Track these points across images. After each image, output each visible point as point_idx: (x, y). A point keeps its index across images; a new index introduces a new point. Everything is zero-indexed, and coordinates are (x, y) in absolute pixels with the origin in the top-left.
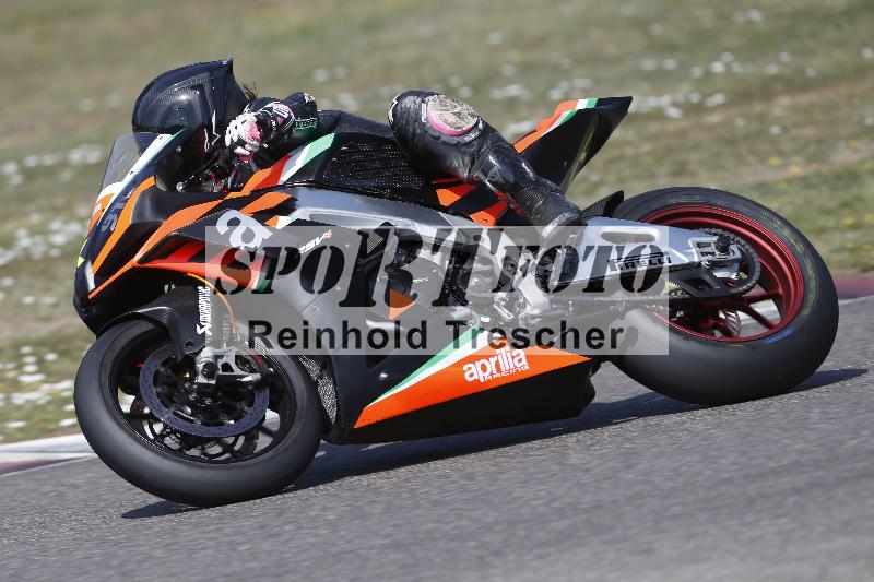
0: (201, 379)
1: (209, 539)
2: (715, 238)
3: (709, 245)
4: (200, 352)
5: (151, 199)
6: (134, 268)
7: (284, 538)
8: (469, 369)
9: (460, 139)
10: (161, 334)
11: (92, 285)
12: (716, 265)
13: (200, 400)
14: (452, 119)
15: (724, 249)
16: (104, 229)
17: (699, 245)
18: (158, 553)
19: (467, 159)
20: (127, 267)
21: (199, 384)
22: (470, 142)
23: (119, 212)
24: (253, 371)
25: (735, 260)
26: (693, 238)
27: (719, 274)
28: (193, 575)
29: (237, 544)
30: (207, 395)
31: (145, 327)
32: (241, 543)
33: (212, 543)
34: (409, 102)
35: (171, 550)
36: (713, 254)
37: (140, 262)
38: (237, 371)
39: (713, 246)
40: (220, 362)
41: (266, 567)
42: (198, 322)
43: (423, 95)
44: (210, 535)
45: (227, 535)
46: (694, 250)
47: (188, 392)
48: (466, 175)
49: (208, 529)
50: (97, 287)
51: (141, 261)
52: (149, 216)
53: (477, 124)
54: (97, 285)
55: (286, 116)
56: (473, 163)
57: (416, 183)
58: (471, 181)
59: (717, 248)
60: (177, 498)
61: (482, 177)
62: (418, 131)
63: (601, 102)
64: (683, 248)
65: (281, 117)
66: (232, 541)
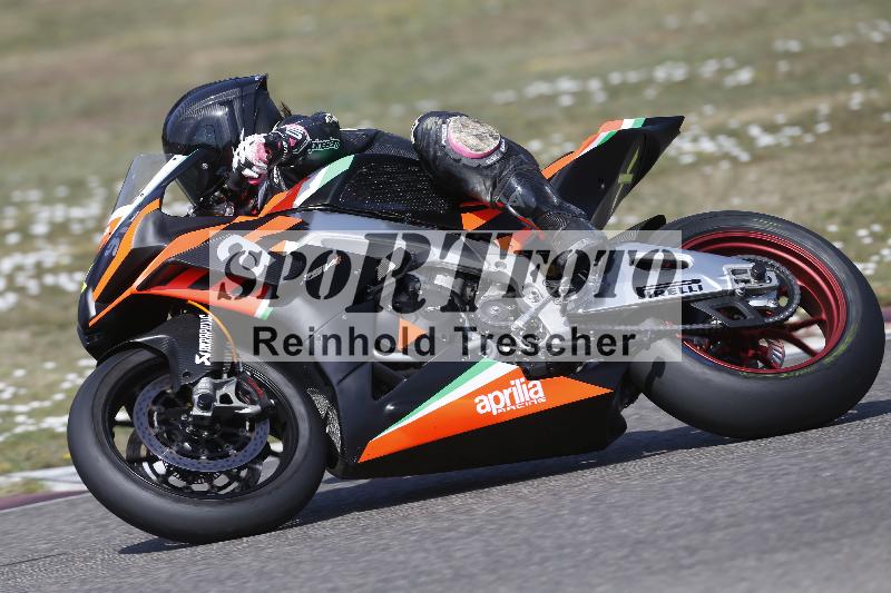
0: (196, 411)
1: (792, 465)
2: (751, 265)
3: (745, 271)
4: (197, 382)
5: (155, 223)
6: (132, 295)
7: (869, 464)
8: (481, 401)
9: (481, 162)
10: (161, 365)
11: (93, 312)
12: (750, 293)
13: (197, 432)
14: (473, 141)
15: (760, 277)
16: (107, 253)
17: (734, 272)
18: (740, 478)
19: (488, 184)
20: (127, 293)
21: (196, 417)
22: (491, 166)
23: (121, 236)
24: (253, 403)
25: (772, 289)
26: (728, 265)
27: (754, 303)
28: (777, 501)
29: (821, 470)
30: (205, 428)
31: (145, 355)
32: (825, 469)
33: (795, 469)
34: (430, 123)
35: (754, 475)
36: (747, 282)
37: (139, 288)
38: (236, 403)
39: (749, 273)
40: (219, 393)
41: (850, 494)
42: (197, 351)
43: (444, 115)
44: (793, 461)
45: (809, 461)
46: (727, 278)
47: (185, 424)
48: (488, 199)
49: (792, 454)
50: (98, 313)
51: (141, 288)
52: (152, 240)
53: (499, 146)
54: (98, 310)
55: (300, 137)
56: (494, 186)
57: (442, 206)
58: (493, 205)
59: (752, 275)
60: (168, 535)
61: (504, 201)
62: (439, 154)
63: (648, 122)
64: (717, 276)
65: (294, 138)
66: (815, 467)
